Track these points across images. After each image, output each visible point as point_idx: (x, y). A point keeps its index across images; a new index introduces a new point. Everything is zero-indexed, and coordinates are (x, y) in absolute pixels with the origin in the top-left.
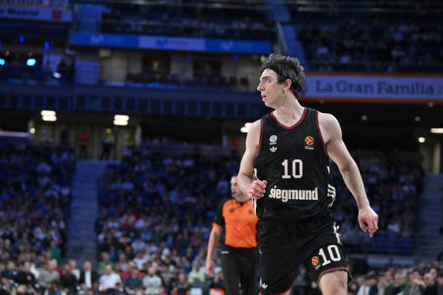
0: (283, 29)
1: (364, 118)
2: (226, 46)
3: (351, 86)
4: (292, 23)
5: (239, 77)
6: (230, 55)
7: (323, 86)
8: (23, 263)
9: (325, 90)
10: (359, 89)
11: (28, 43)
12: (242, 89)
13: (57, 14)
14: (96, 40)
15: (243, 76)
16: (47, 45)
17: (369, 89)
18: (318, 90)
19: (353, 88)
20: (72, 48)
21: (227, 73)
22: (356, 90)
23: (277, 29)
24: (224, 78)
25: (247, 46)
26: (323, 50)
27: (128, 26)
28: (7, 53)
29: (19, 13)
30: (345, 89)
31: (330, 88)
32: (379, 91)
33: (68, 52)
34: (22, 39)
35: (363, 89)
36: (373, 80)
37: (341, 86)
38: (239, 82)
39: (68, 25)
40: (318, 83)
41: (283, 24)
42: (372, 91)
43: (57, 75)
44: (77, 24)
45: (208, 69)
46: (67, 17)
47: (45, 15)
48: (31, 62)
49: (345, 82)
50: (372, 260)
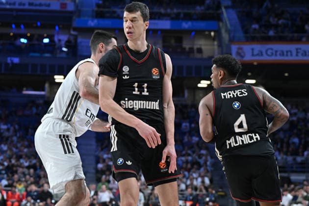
0: (226, 11)
1: (286, 75)
2: (186, 25)
3: (276, 52)
4: (232, 7)
5: (195, 47)
6: (188, 32)
7: (256, 52)
8: (43, 186)
9: (258, 55)
10: (282, 54)
11: (43, 26)
12: (198, 56)
13: (64, 5)
14: (92, 23)
15: (199, 47)
16: (57, 28)
17: (289, 53)
18: (253, 55)
19: (278, 53)
20: (75, 29)
21: (186, 45)
22: (280, 55)
23: (222, 12)
24: (185, 49)
25: (201, 25)
26: (255, 26)
27: (114, 12)
28: (29, 35)
29: (36, 5)
30: (272, 54)
31: (261, 54)
32: (297, 55)
33: (73, 32)
34: (39, 24)
35: (285, 53)
36: (292, 47)
37: (269, 52)
38: (195, 51)
39: (71, 12)
40: (253, 49)
41: (226, 8)
42: (291, 55)
43: (65, 49)
44: (78, 12)
45: (173, 41)
46: (71, 7)
47: (55, 6)
48: (46, 41)
49: (272, 49)
50: (294, 177)
